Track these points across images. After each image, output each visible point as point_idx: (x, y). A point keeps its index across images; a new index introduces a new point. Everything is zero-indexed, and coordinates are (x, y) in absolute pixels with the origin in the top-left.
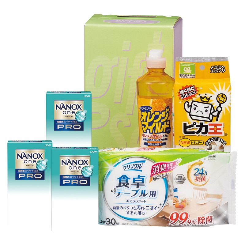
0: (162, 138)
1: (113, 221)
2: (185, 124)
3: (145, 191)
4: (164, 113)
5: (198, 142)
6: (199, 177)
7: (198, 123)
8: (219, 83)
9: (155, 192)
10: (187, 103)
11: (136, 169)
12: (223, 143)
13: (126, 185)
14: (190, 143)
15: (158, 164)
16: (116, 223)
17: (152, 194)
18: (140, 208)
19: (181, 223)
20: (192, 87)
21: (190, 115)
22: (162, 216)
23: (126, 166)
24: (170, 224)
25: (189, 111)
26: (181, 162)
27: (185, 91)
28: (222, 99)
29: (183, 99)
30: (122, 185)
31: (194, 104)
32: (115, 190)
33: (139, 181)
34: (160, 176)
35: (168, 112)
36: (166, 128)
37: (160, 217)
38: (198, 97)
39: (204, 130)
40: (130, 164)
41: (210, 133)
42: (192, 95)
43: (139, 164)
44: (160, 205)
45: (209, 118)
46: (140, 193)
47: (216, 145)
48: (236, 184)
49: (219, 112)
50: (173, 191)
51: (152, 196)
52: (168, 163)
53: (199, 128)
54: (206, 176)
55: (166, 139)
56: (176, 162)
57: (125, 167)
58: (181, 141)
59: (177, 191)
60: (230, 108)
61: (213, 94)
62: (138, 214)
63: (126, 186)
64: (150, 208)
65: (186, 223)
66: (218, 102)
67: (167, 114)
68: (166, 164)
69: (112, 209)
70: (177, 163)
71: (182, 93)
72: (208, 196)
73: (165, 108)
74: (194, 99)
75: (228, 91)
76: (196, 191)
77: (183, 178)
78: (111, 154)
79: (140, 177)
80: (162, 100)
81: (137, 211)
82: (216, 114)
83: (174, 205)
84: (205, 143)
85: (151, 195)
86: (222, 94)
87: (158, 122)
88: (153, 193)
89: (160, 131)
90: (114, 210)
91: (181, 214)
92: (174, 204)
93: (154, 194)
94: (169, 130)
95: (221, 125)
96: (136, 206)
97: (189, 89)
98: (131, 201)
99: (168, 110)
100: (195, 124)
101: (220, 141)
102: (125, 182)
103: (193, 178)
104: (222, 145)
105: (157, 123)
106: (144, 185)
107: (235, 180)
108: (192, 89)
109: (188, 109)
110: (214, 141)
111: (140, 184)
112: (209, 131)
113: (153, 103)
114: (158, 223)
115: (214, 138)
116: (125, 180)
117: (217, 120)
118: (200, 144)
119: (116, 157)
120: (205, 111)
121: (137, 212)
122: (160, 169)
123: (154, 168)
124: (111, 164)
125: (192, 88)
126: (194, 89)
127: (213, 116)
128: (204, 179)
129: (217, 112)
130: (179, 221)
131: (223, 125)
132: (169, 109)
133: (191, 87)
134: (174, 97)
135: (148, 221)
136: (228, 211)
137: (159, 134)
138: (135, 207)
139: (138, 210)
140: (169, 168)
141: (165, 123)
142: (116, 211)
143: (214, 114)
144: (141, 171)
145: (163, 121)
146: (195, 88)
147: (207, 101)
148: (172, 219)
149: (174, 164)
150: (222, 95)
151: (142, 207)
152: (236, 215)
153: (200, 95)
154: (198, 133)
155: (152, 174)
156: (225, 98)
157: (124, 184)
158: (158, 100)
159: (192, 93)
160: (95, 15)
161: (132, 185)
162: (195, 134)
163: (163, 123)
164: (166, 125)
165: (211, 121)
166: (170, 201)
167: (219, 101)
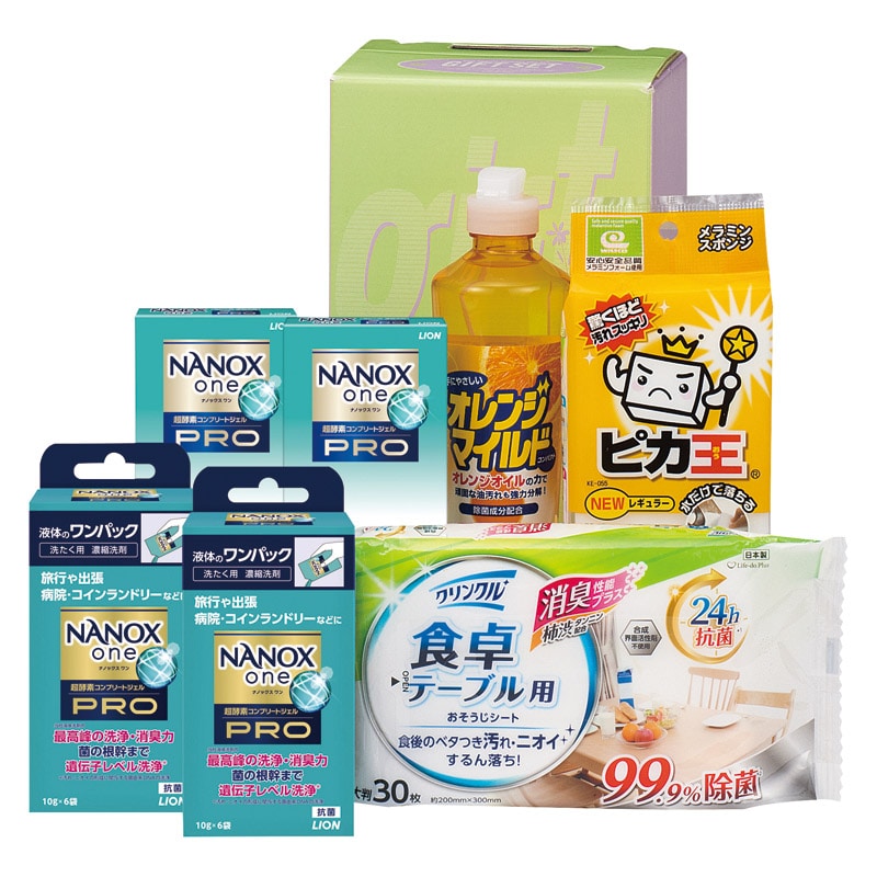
0: (525, 488)
1: (400, 788)
2: (607, 437)
3: (513, 679)
4: (530, 396)
5: (652, 500)
6: (709, 630)
7: (656, 433)
8: (730, 289)
9: (552, 683)
10: (613, 362)
11: (482, 600)
12: (743, 504)
13: (446, 658)
14: (626, 507)
15: (563, 582)
16: (409, 797)
17: (539, 691)
18: (497, 743)
19: (645, 794)
20: (633, 302)
21: (626, 405)
22: (575, 772)
23: (445, 592)
24: (605, 801)
25: (622, 391)
26: (643, 574)
27: (607, 316)
28: (739, 344)
29: (599, 348)
30: (430, 658)
31: (640, 366)
32: (406, 678)
33: (492, 644)
34: (568, 625)
35: (546, 394)
36: (540, 453)
37: (569, 774)
38: (654, 338)
39: (674, 456)
40: (461, 584)
41: (696, 470)
42: (632, 331)
43: (493, 584)
44: (570, 730)
45: (692, 415)
46: (495, 688)
47: (720, 512)
48: (843, 654)
49: (730, 394)
50: (614, 679)
51: (541, 700)
52: (598, 580)
53: (658, 449)
54: (735, 628)
55: (538, 492)
56: (625, 574)
57: (442, 595)
58: (593, 500)
59: (629, 680)
60: (768, 378)
61: (707, 326)
62: (488, 763)
63: (445, 663)
64: (531, 742)
65: (661, 798)
66: (727, 356)
67: (543, 400)
68: (589, 584)
69: (397, 746)
70: (631, 579)
71: (597, 324)
72: (740, 697)
73: (534, 378)
74: (639, 347)
75: (764, 317)
76: (698, 679)
77: (650, 634)
78: (393, 548)
79: (497, 631)
80: (522, 350)
81: (486, 753)
82: (717, 399)
83: (621, 732)
84: (677, 505)
85: (537, 697)
86: (742, 327)
87: (511, 429)
88: (543, 687)
89: (517, 462)
90: (401, 750)
91: (643, 763)
92: (618, 729)
93: (547, 691)
94: (548, 458)
95: (736, 439)
96: (482, 736)
97: (622, 312)
98: (464, 715)
99: (547, 385)
100: (642, 435)
101: (733, 499)
102: (443, 648)
103: (687, 633)
104: (739, 514)
105: (507, 435)
106: (511, 659)
107: (839, 640)
108: (633, 309)
109: (618, 384)
110: (713, 497)
111: (495, 655)
112: (694, 461)
113: (492, 362)
114: (563, 795)
115: (710, 486)
116: (444, 641)
117: (723, 423)
118: (662, 507)
119: (411, 558)
120: (681, 389)
121: (485, 757)
122: (568, 601)
123: (546, 597)
124: (392, 583)
125: (631, 305)
126: (640, 310)
127: (708, 407)
128: (726, 638)
129: (722, 392)
130: (636, 790)
131: (743, 439)
132: (549, 381)
133: (629, 303)
134: (566, 340)
135: (525, 788)
136: (812, 754)
137: (514, 474)
138: (477, 738)
139: (490, 750)
140: (600, 597)
141: (536, 432)
142: (410, 752)
143: (711, 400)
144: (501, 608)
145: (526, 425)
146: (643, 307)
147: (686, 351)
148: (612, 781)
149: (620, 581)
150: (741, 333)
151: (503, 740)
152: (843, 766)
153: (660, 331)
154: (652, 467)
155: (541, 618)
156: (751, 343)
157: (437, 654)
158: (508, 351)
159: (631, 325)
160: (373, 45)
161: (466, 659)
162: (645, 472)
163: (526, 435)
164: (540, 439)
165: (700, 425)
166: (605, 717)
167: (730, 353)
